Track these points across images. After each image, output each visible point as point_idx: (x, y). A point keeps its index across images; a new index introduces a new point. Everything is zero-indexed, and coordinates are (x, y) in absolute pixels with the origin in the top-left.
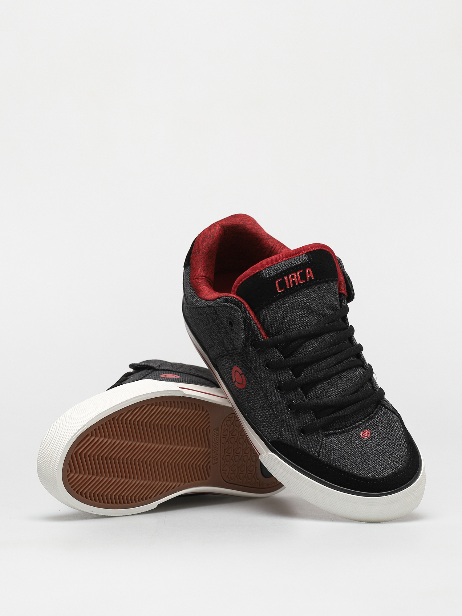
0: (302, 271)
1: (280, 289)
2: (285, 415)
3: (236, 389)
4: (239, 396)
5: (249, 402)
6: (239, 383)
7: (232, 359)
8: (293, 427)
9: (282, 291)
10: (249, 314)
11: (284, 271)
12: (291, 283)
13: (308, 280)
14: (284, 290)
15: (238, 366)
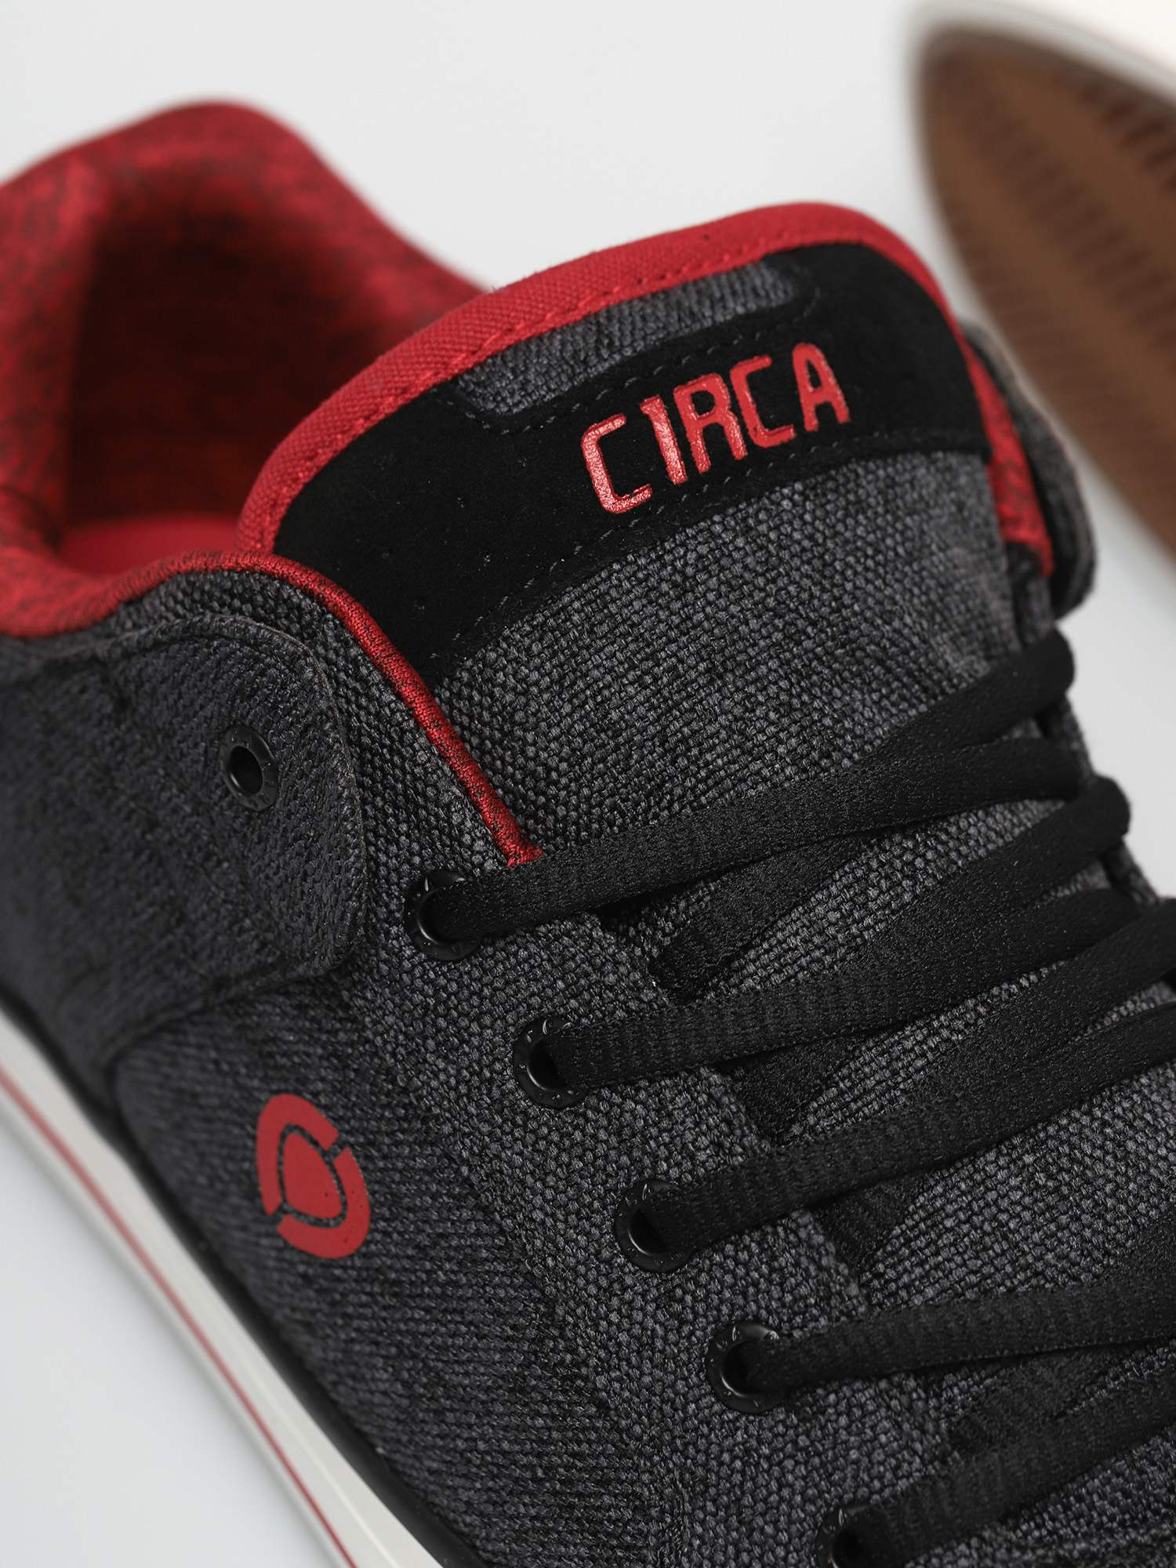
0: (767, 361)
1: (619, 491)
2: (707, 1437)
3: (291, 1263)
4: (313, 1312)
5: (400, 1352)
6: (318, 1222)
7: (254, 1042)
8: (769, 1529)
9: (633, 500)
10: (388, 683)
11: (640, 363)
12: (698, 444)
13: (811, 423)
14: (647, 494)
15: (300, 1087)
